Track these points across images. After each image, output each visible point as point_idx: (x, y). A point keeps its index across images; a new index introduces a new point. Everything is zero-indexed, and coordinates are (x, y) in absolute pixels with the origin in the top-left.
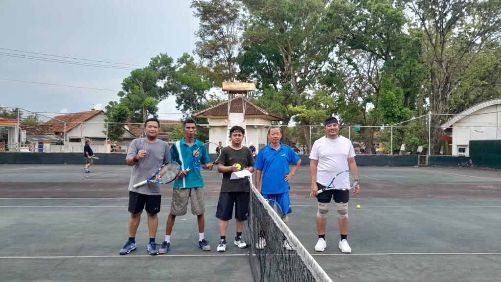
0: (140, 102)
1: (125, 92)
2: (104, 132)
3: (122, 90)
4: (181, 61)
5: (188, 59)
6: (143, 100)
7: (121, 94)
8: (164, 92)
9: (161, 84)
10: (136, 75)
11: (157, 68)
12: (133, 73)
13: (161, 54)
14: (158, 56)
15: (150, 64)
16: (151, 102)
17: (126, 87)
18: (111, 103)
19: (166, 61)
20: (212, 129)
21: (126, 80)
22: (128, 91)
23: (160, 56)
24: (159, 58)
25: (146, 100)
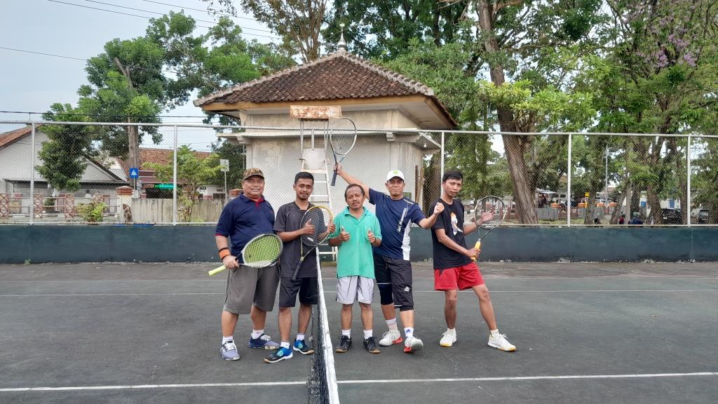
0: (121, 106)
1: (94, 87)
2: (36, 168)
3: (87, 83)
4: (218, 33)
5: (230, 29)
6: (128, 102)
7: (86, 91)
8: (178, 91)
9: (170, 73)
10: (115, 51)
11: (162, 39)
12: (109, 46)
13: (172, 13)
14: (165, 16)
15: (148, 31)
16: (144, 106)
17: (95, 79)
18: (57, 107)
19: (182, 25)
20: (256, 147)
21: (92, 61)
22: (100, 85)
23: (169, 18)
24: (167, 21)
25: (135, 100)
